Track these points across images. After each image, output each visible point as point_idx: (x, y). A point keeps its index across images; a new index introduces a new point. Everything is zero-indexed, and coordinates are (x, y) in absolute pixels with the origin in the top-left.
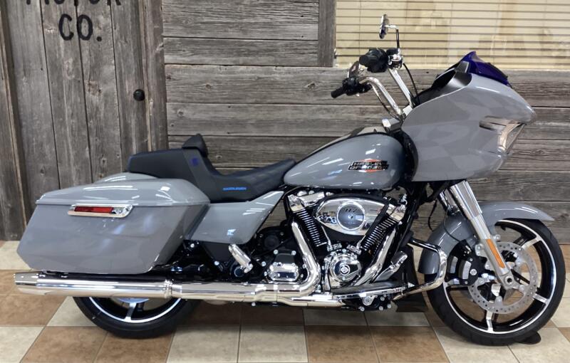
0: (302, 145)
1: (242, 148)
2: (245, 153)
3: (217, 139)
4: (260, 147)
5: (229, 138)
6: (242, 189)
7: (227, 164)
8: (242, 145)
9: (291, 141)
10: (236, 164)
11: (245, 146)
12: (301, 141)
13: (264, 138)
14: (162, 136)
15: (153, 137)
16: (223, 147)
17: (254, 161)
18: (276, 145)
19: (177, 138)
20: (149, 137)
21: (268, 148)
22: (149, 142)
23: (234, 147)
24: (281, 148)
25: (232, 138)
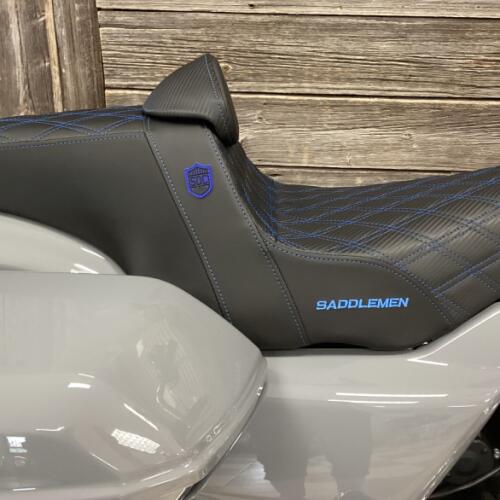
0: (439, 40)
1: (284, 45)
2: (289, 57)
3: (220, 22)
4: (331, 43)
5: (253, 18)
6: (389, 303)
7: (245, 84)
8: (284, 37)
9: (411, 30)
10: (266, 87)
11: (292, 42)
12: (436, 29)
13: (343, 20)
14: (81, 12)
15: (60, 13)
16: (236, 43)
17: (310, 78)
18: (372, 39)
19: (121, 18)
20: (49, 14)
21: (351, 47)
22: (50, 26)
23: (261, 42)
24: (384, 46)
25: (259, 19)
